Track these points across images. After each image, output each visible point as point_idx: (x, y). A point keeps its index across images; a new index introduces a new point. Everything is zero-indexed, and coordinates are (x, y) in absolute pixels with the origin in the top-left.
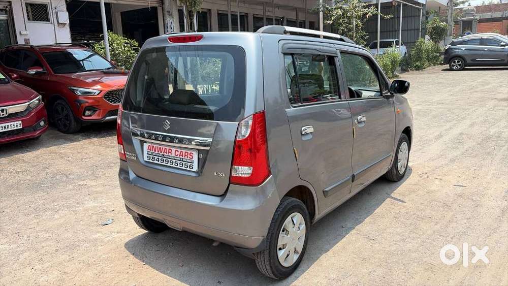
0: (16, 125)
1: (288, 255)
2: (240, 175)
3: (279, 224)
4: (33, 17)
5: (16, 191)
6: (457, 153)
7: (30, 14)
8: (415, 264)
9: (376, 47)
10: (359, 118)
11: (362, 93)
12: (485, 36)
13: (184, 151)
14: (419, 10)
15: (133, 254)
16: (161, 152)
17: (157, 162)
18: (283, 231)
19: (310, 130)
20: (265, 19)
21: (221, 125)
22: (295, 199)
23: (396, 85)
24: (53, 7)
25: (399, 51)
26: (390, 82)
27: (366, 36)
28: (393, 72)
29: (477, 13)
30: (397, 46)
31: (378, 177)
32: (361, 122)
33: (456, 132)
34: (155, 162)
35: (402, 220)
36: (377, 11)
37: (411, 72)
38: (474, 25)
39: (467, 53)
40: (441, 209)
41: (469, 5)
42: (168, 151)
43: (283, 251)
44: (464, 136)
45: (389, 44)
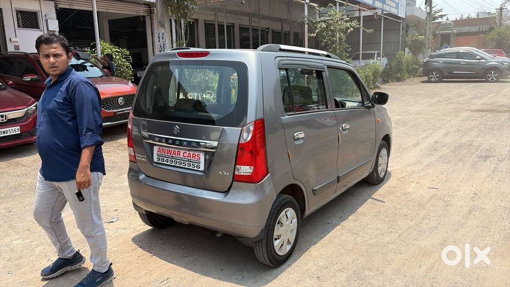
0: (15, 130)
1: (282, 245)
2: (242, 174)
3: (276, 217)
4: (23, 25)
5: (19, 193)
6: (432, 159)
7: (20, 21)
8: (393, 254)
9: (359, 59)
10: (343, 125)
11: (345, 104)
12: (462, 49)
13: (192, 153)
14: (399, 23)
15: (141, 248)
16: (170, 154)
18: (278, 223)
19: (301, 135)
20: (251, 29)
21: (226, 130)
22: (288, 196)
23: (377, 96)
24: (43, 15)
25: (381, 63)
26: (371, 93)
27: (348, 48)
28: (374, 83)
29: (454, 27)
30: (379, 58)
31: (360, 179)
32: (345, 129)
33: (431, 140)
34: (165, 162)
35: (381, 217)
36: (359, 24)
37: (392, 83)
38: (452, 39)
39: (444, 65)
40: (417, 208)
41: (447, 19)
42: (176, 153)
43: (278, 241)
44: (438, 144)
45: (371, 56)
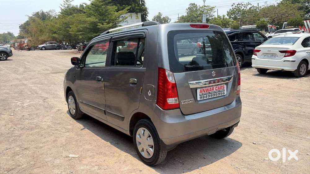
13: (220, 86)
16: (208, 91)
17: (206, 98)
42: (212, 89)
